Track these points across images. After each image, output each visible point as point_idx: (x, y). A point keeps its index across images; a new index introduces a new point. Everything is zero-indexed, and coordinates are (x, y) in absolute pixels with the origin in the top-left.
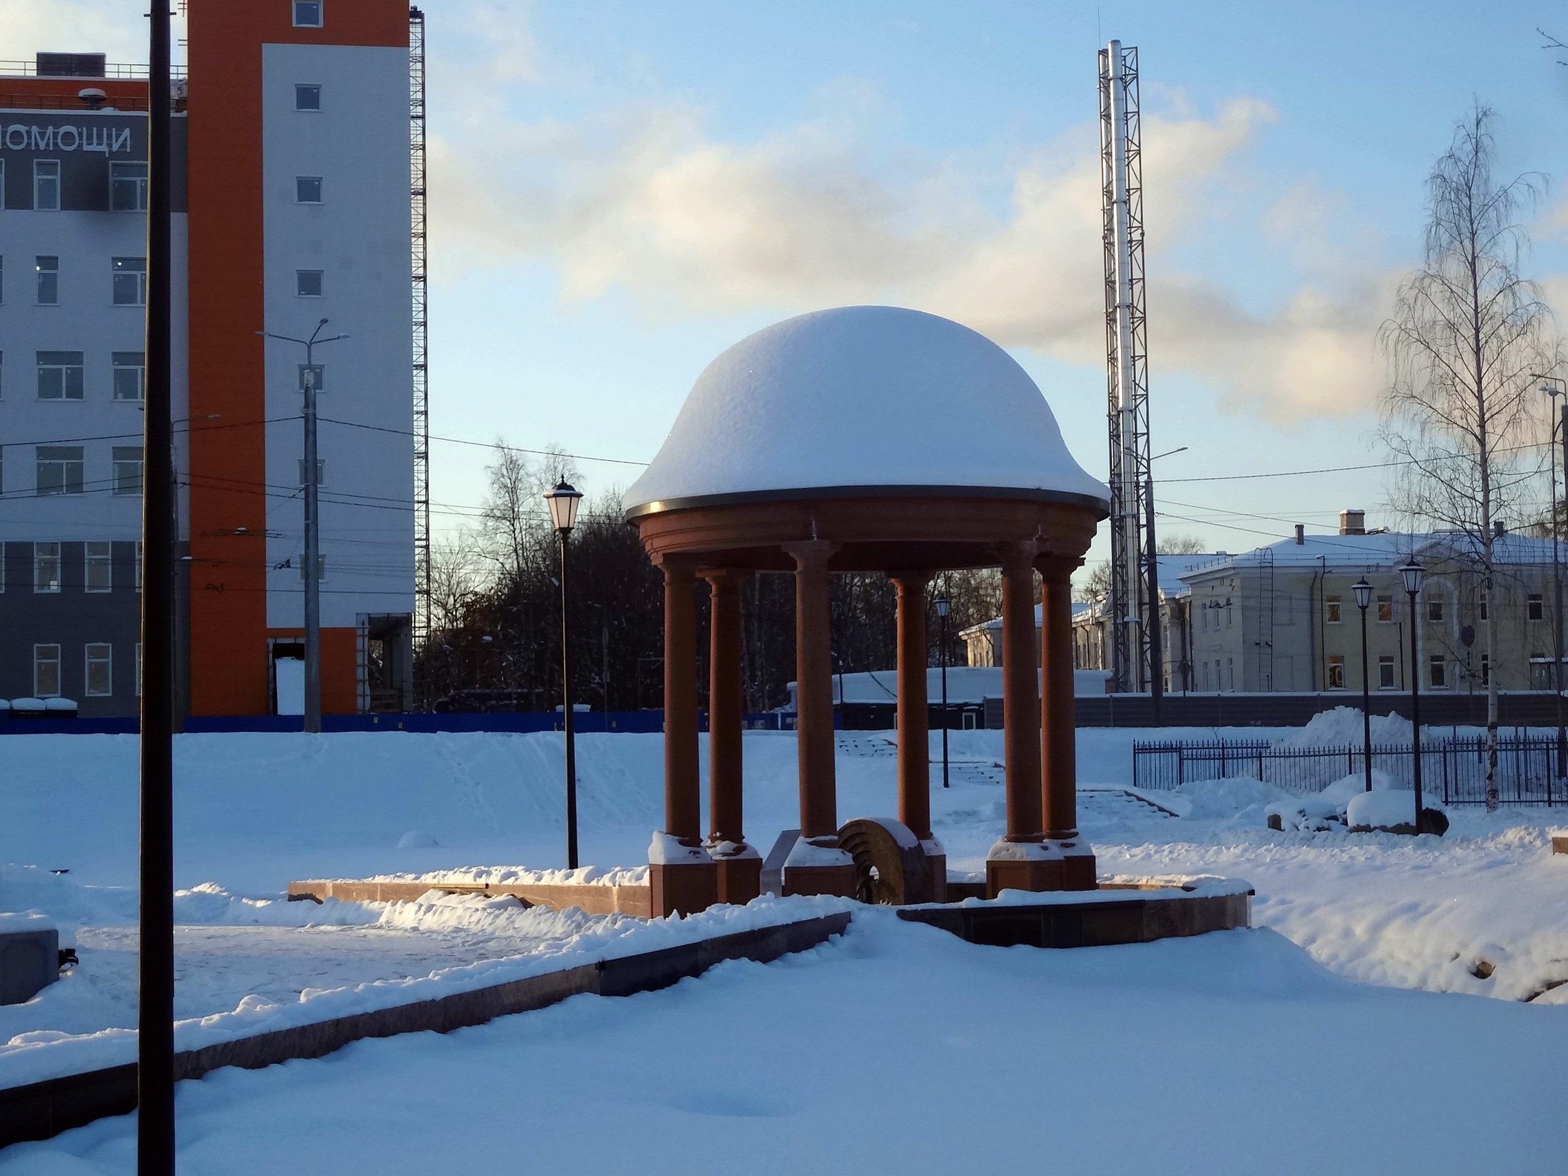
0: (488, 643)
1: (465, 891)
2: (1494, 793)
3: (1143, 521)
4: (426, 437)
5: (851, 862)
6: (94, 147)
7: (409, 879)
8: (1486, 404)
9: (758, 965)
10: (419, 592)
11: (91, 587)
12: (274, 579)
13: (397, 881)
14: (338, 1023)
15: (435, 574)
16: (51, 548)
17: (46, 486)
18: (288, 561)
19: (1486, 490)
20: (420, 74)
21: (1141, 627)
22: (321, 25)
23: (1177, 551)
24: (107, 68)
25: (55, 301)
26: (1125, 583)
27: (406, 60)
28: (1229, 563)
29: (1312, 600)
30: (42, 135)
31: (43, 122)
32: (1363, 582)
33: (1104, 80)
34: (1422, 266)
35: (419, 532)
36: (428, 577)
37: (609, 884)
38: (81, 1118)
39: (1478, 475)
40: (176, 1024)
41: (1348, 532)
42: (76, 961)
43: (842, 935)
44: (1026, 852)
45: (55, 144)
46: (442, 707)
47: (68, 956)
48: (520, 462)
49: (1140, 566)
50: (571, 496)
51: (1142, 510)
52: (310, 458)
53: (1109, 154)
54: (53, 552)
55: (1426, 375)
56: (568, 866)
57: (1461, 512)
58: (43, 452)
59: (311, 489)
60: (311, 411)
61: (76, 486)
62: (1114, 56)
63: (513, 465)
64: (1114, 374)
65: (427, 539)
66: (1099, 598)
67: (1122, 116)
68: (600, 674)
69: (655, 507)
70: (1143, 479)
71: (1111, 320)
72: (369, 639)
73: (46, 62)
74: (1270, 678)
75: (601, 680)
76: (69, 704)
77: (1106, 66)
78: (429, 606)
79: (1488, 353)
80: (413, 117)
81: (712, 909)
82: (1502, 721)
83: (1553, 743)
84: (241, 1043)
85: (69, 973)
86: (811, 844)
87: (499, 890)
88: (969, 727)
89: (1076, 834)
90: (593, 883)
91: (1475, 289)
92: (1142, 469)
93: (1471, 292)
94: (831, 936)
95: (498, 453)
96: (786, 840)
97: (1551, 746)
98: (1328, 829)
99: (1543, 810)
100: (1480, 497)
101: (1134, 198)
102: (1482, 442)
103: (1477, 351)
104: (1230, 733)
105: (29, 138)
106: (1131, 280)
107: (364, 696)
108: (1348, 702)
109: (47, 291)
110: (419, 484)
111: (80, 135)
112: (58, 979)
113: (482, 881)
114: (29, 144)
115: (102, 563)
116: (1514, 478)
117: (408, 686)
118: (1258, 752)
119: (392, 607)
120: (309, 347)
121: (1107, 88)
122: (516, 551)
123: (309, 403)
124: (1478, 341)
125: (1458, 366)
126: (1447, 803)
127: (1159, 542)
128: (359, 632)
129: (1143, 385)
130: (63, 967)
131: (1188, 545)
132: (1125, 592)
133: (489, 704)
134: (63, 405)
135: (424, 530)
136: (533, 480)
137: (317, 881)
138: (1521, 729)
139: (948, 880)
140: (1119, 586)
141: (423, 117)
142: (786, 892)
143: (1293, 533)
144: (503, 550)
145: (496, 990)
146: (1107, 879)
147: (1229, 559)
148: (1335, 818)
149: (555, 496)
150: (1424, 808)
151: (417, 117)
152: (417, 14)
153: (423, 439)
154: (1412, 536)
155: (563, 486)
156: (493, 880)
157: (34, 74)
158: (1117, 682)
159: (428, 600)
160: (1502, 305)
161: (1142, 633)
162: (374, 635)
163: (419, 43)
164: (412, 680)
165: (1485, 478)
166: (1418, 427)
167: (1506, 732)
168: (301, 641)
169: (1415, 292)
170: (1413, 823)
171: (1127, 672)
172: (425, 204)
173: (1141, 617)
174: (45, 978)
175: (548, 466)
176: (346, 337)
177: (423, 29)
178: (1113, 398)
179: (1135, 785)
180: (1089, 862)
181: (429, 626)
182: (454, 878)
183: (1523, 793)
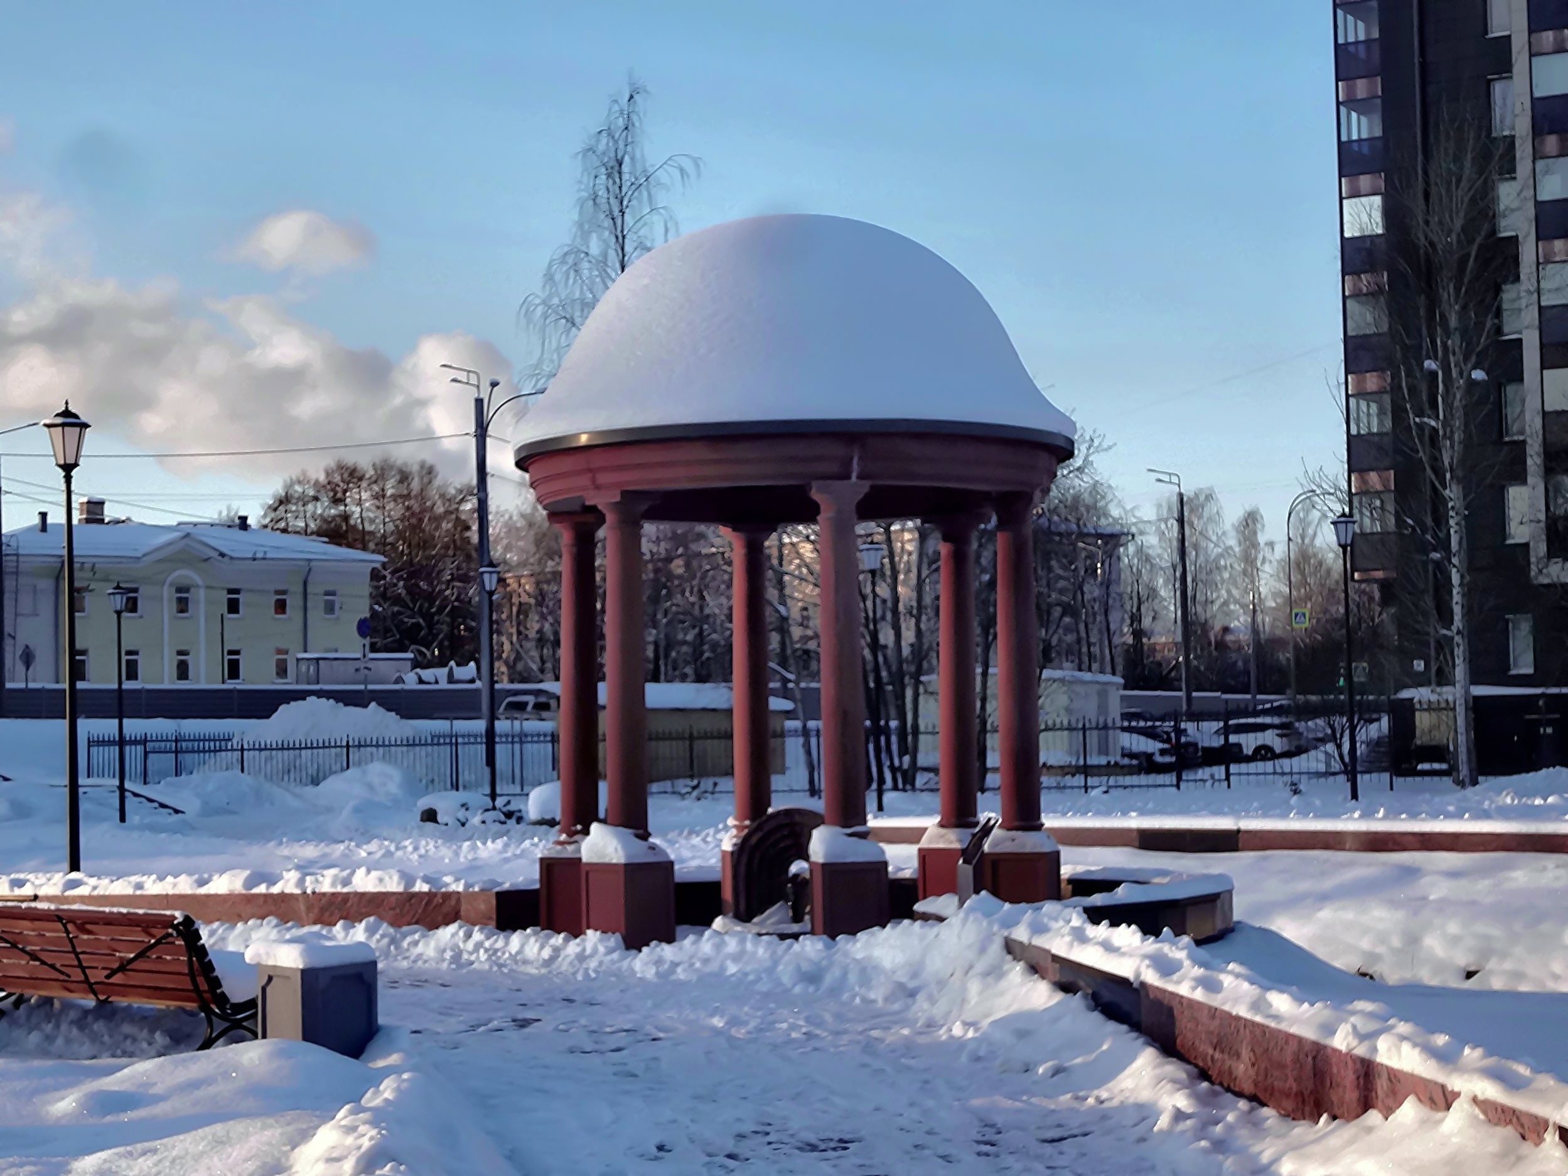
29: (57, 590)
41: (89, 521)
143: (36, 520)
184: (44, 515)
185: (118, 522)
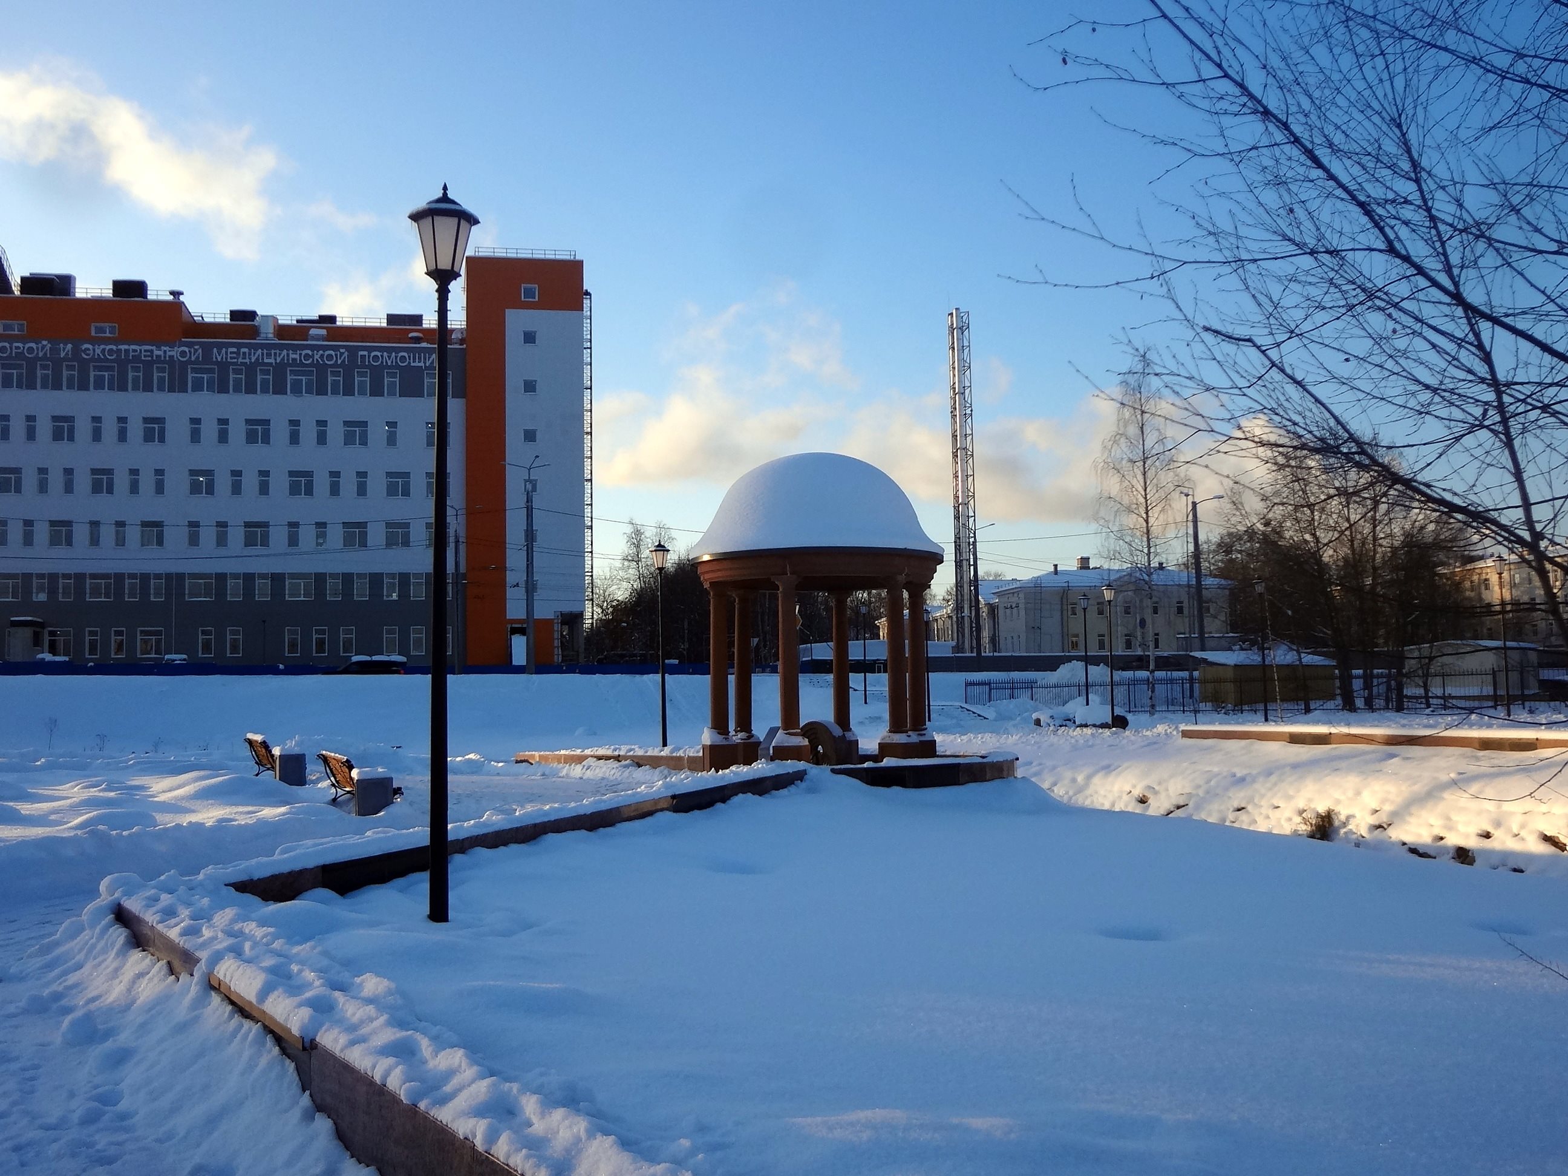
0: (624, 626)
1: (608, 758)
2: (1153, 706)
3: (972, 563)
4: (592, 518)
5: (808, 743)
6: (417, 364)
7: (578, 752)
8: (1149, 502)
9: (757, 796)
10: (587, 600)
11: (414, 597)
12: (510, 593)
13: (572, 753)
14: (535, 825)
15: (596, 590)
16: (392, 576)
17: (390, 543)
18: (518, 584)
19: (1149, 547)
20: (589, 325)
21: (971, 619)
22: (537, 299)
23: (991, 579)
24: (424, 322)
25: (395, 445)
26: (962, 596)
27: (582, 318)
28: (1018, 585)
29: (1062, 604)
30: (389, 357)
31: (389, 350)
32: (1085, 596)
33: (951, 328)
34: (1115, 429)
35: (588, 568)
36: (592, 592)
37: (683, 755)
38: (402, 874)
39: (1145, 539)
40: (449, 826)
41: (1081, 568)
42: (403, 794)
43: (802, 781)
44: (900, 738)
45: (396, 362)
46: (600, 661)
47: (398, 791)
48: (642, 531)
49: (970, 586)
50: (664, 551)
51: (972, 557)
52: (529, 528)
53: (954, 368)
54: (394, 578)
55: (1117, 487)
56: (662, 745)
57: (1136, 559)
58: (389, 525)
59: (530, 546)
60: (530, 504)
61: (406, 543)
62: (956, 316)
63: (638, 533)
64: (957, 485)
65: (592, 572)
66: (949, 603)
67: (961, 348)
68: (683, 643)
69: (706, 558)
70: (972, 540)
71: (955, 456)
72: (561, 625)
73: (392, 319)
74: (1040, 646)
75: (684, 646)
76: (402, 659)
77: (952, 321)
78: (593, 607)
79: (1150, 475)
80: (585, 348)
81: (733, 768)
82: (1158, 668)
83: (1186, 680)
84: (485, 835)
85: (399, 800)
86: (786, 734)
87: (626, 758)
88: (879, 672)
89: (926, 729)
90: (674, 754)
91: (1143, 441)
92: (972, 535)
93: (1141, 443)
94: (796, 782)
95: (631, 526)
96: (773, 732)
97: (1185, 681)
98: (1066, 726)
99: (1180, 715)
100: (1146, 550)
101: (967, 392)
102: (1147, 521)
103: (1144, 474)
104: (1016, 675)
105: (382, 358)
106: (966, 435)
107: (558, 655)
108: (1078, 658)
109: (392, 440)
110: (588, 542)
111: (409, 357)
112: (393, 803)
113: (616, 753)
114: (382, 362)
115: (420, 584)
116: (1163, 541)
117: (582, 650)
118: (1030, 685)
119: (575, 609)
120: (529, 470)
121: (953, 333)
122: (639, 578)
123: (529, 500)
124: (1144, 468)
125: (1134, 482)
126: (1130, 712)
127: (980, 573)
128: (556, 621)
129: (972, 490)
130: (396, 797)
131: (997, 575)
132: (962, 600)
133: (625, 659)
134: (399, 500)
135: (590, 567)
136: (649, 540)
137: (531, 753)
138: (1169, 673)
139: (860, 753)
140: (959, 597)
141: (591, 348)
142: (772, 759)
143: (1052, 569)
144: (633, 578)
145: (617, 810)
146: (943, 752)
147: (1018, 583)
148: (1070, 720)
149: (655, 551)
150: (1115, 715)
151: (588, 348)
152: (587, 293)
153: (590, 519)
154: (1109, 570)
155: (660, 545)
156: (622, 753)
157: (385, 325)
158: (958, 648)
159: (593, 604)
160: (1158, 449)
161: (971, 622)
162: (563, 623)
163: (589, 309)
164: (583, 647)
165: (1149, 540)
166: (1113, 514)
167: (1160, 674)
168: (525, 626)
169: (1111, 443)
170: (1110, 723)
171: (963, 642)
172: (591, 394)
173: (971, 614)
174: (387, 803)
175: (657, 533)
176: (548, 465)
177: (591, 301)
178: (956, 497)
179: (966, 703)
180: (933, 743)
181: (592, 618)
182: (601, 752)
183: (1170, 706)
184: (1056, 566)
185: (1096, 568)
